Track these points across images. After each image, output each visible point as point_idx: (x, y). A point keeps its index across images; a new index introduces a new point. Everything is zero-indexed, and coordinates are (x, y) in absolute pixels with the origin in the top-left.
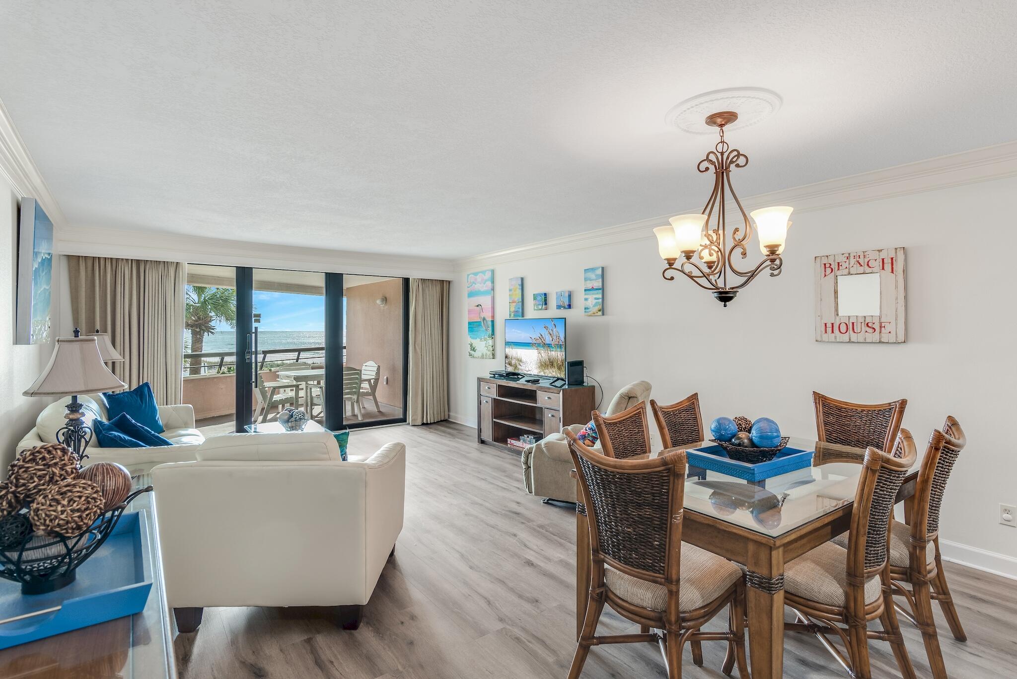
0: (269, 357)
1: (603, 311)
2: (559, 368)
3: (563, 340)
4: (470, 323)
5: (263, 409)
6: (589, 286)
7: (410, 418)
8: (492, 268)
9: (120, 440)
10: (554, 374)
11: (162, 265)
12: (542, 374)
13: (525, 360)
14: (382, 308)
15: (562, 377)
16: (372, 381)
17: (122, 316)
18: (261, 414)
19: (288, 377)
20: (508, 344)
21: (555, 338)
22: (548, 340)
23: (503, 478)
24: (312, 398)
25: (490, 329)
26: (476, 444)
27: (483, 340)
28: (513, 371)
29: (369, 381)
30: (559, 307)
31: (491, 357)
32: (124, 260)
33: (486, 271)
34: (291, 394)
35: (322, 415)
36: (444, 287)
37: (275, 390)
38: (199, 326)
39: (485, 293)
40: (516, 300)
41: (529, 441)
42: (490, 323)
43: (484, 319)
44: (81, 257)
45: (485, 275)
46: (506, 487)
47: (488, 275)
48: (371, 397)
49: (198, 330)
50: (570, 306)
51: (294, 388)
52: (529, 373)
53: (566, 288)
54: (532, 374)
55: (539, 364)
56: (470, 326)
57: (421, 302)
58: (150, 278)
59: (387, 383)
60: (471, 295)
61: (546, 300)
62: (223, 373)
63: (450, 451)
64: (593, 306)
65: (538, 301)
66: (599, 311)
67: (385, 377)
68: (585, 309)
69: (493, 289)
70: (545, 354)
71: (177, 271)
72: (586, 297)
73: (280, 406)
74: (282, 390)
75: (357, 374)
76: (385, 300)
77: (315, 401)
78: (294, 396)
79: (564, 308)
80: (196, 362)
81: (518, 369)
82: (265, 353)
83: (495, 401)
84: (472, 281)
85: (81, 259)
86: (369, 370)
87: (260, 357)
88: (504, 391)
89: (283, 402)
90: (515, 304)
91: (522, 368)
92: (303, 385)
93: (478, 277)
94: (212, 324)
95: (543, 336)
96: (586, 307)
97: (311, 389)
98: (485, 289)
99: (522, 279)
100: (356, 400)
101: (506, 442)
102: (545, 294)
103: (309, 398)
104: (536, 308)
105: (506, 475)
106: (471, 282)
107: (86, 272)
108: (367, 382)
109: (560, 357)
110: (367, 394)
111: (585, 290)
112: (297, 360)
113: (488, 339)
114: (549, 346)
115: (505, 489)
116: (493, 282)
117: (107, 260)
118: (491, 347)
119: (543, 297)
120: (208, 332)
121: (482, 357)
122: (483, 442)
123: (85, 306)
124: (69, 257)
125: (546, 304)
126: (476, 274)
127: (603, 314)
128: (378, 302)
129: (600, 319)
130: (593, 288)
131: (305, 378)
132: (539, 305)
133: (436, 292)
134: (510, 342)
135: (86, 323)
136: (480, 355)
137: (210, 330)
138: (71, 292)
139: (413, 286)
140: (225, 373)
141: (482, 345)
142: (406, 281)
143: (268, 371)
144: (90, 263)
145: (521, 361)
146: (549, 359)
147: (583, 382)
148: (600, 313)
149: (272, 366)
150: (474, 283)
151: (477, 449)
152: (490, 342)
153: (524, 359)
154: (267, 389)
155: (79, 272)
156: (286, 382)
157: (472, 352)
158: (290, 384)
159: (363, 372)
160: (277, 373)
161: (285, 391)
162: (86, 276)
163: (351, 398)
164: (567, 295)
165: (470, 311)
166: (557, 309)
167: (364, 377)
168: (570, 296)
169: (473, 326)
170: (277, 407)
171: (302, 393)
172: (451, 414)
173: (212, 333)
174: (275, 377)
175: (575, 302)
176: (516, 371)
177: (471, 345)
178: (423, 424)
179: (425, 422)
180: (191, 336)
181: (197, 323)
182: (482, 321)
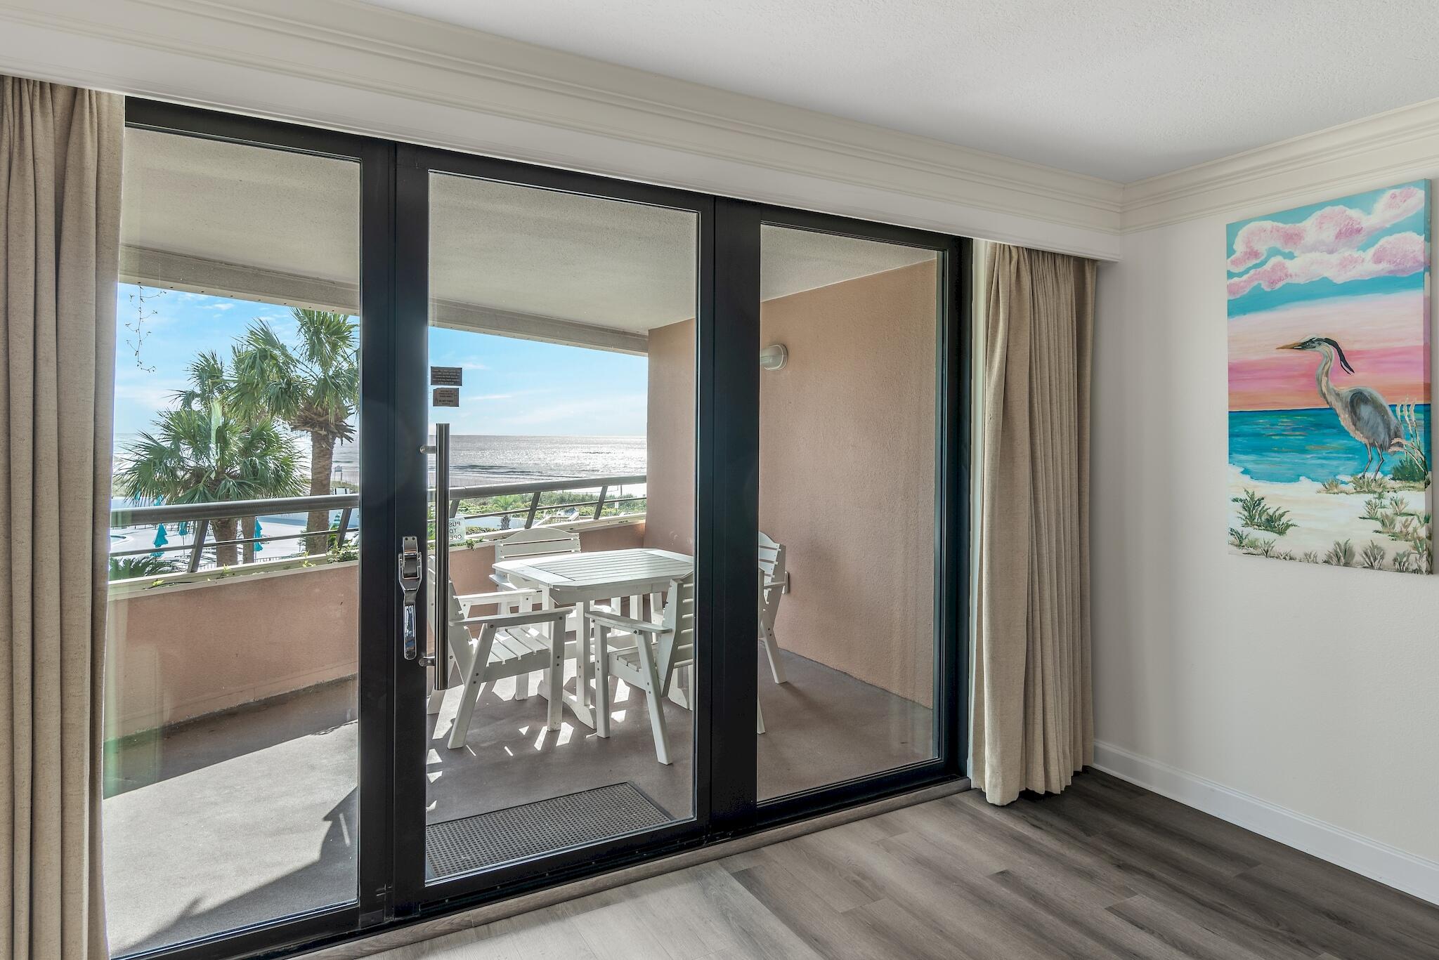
27: (1349, 487)
31: (1422, 565)
42: (1407, 418)
43: (1361, 399)
49: (323, 433)
76: (783, 351)
113: (1393, 484)
118: (1416, 520)
120: (342, 436)
133: (1067, 302)
136: (1322, 549)
137: (343, 431)
141: (1337, 509)
152: (1413, 499)
157: (1260, 534)
172: (1106, 746)
177: (1252, 507)
178: (1027, 796)
179: (1040, 788)
180: (311, 443)
181: (321, 419)
182: (1338, 407)
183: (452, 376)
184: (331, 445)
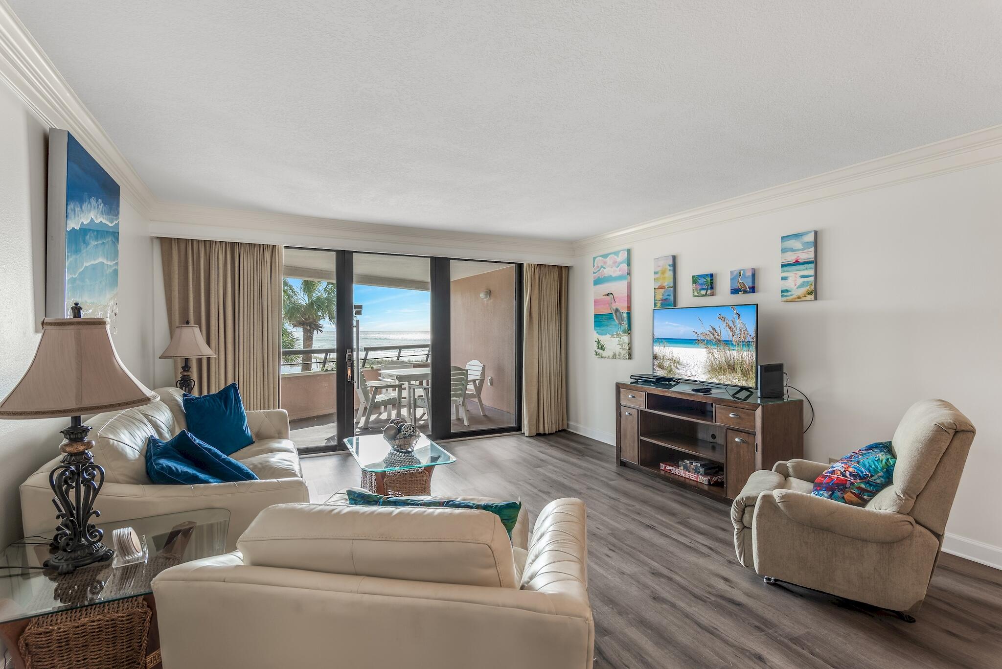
0: (372, 355)
1: (814, 293)
2: (745, 374)
3: (753, 334)
4: (596, 316)
5: (366, 408)
6: (791, 258)
7: (526, 429)
8: (628, 247)
9: (169, 474)
10: (735, 382)
11: (257, 248)
12: (715, 380)
13: (685, 362)
14: (486, 302)
15: (750, 385)
16: (477, 382)
17: (217, 306)
18: (363, 415)
19: (390, 376)
20: (656, 340)
21: (738, 332)
22: (726, 334)
23: (676, 525)
24: (415, 400)
25: (626, 323)
26: (613, 467)
27: (615, 336)
28: (665, 376)
29: (474, 381)
30: (735, 291)
31: (628, 357)
32: (218, 243)
33: (619, 251)
34: (393, 394)
35: (425, 417)
36: (563, 273)
37: (377, 390)
38: (310, 324)
39: (619, 278)
40: (665, 284)
41: (693, 469)
42: (625, 316)
43: (617, 310)
44: (173, 240)
45: (618, 257)
46: (689, 544)
47: (623, 256)
48: (476, 400)
49: (309, 328)
50: (753, 290)
51: (397, 389)
52: (692, 378)
53: (747, 265)
54: (697, 379)
55: (710, 368)
56: (597, 320)
57: (536, 291)
58: (245, 263)
59: (492, 384)
60: (597, 282)
61: (712, 283)
62: (327, 370)
63: (585, 475)
64: (797, 288)
65: (701, 284)
66: (810, 293)
67: (490, 378)
68: (782, 291)
69: (629, 274)
70: (719, 355)
71: (274, 255)
72: (785, 275)
73: (383, 408)
74: (384, 390)
75: (463, 374)
76: (489, 293)
77: (419, 402)
78: (397, 397)
79: (745, 292)
80: (307, 358)
81: (674, 373)
82: (367, 350)
83: (642, 413)
84: (600, 265)
85: (173, 242)
86: (474, 369)
87: (362, 355)
88: (654, 401)
89: (386, 403)
90: (663, 290)
91: (680, 371)
92: (406, 385)
93: (608, 259)
94: (321, 322)
95: (718, 330)
96: (785, 288)
97: (414, 389)
98: (618, 273)
99: (674, 258)
100: (461, 403)
101: (658, 467)
102: (712, 275)
103: (412, 399)
104: (696, 294)
105: (679, 521)
106: (598, 267)
107: (179, 256)
108: (472, 383)
109: (746, 358)
110: (472, 396)
111: (783, 266)
112: (398, 357)
113: (623, 334)
114: (727, 343)
115: (690, 547)
116: (629, 265)
117: (200, 243)
118: (626, 345)
119: (709, 279)
120: (317, 330)
121: (614, 356)
122: (623, 464)
123: (179, 296)
124: (162, 240)
125: (712, 288)
126: (605, 256)
127: (816, 299)
128: (482, 295)
129: (810, 307)
130: (797, 261)
131: (409, 378)
132: (701, 289)
133: (554, 280)
134: (661, 339)
135: (179, 314)
136: (611, 354)
137: (318, 327)
138: (165, 280)
139: (527, 274)
140: (328, 371)
141: (613, 343)
142: (520, 266)
143: (370, 369)
144: (183, 246)
145: (678, 363)
146: (727, 362)
147: (783, 394)
148: (812, 297)
149: (373, 363)
150: (602, 267)
151: (616, 473)
152: (626, 338)
153: (683, 360)
154: (369, 389)
155: (172, 257)
156: (388, 381)
157: (600, 351)
158: (392, 384)
159: (469, 372)
160: (379, 372)
161: (387, 390)
162: (179, 262)
163: (456, 400)
164: (749, 274)
165: (596, 302)
166: (732, 293)
167: (470, 377)
168: (754, 275)
169: (601, 320)
170: (379, 408)
171: (405, 393)
172: (571, 423)
173: (321, 331)
174: (376, 375)
175: (761, 283)
176: (671, 376)
177: (598, 342)
178: (539, 435)
179: (542, 431)
180: (303, 333)
181: (307, 322)
182: (613, 312)
183: (360, 307)
184: (312, 334)
